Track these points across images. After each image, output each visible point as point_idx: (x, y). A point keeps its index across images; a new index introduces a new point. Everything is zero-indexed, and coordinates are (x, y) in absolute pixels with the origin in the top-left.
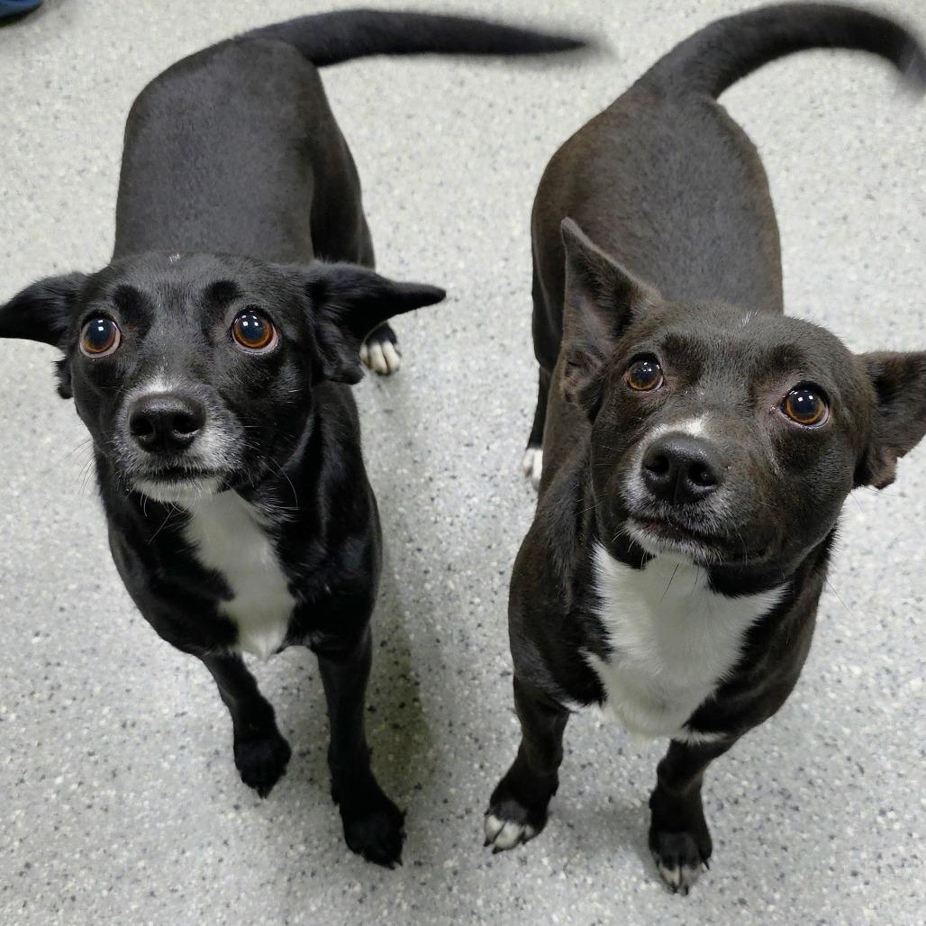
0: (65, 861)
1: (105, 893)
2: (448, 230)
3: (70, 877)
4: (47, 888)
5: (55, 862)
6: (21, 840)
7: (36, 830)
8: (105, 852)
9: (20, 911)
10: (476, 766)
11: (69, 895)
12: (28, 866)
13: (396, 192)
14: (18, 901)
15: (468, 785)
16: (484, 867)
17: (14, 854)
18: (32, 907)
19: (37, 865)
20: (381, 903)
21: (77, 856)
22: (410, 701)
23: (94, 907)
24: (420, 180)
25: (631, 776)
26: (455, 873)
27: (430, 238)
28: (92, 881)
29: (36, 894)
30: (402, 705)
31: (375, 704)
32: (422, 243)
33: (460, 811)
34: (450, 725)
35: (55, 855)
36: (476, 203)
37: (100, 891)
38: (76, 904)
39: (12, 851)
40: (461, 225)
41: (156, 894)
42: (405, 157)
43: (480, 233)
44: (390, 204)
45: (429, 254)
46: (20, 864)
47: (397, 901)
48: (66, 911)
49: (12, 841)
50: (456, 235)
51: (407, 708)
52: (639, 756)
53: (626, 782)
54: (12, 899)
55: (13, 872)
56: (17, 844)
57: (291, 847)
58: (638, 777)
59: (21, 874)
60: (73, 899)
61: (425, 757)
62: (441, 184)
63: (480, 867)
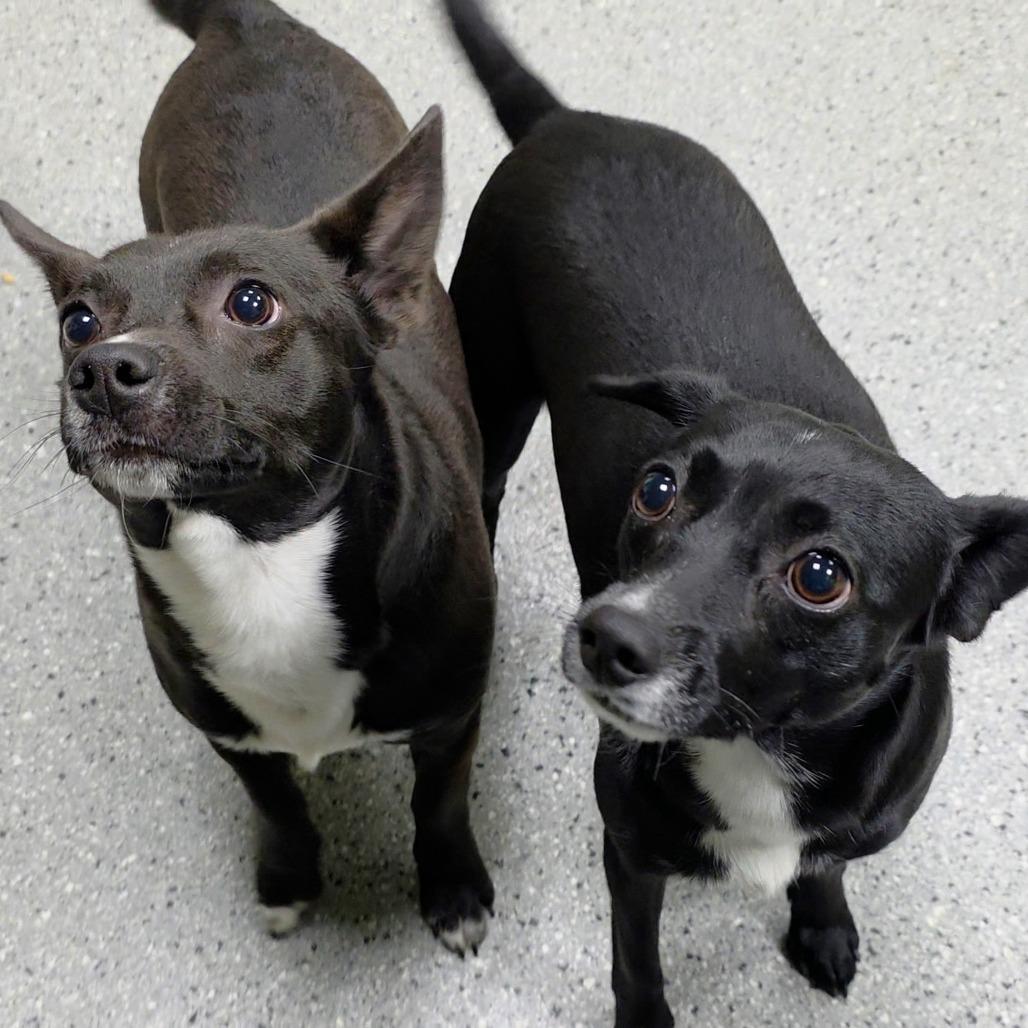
0: (127, 717)
1: (142, 772)
2: (955, 253)
3: (122, 736)
4: (97, 734)
5: (118, 714)
6: (102, 674)
7: (121, 672)
8: (166, 732)
9: (62, 740)
10: (574, 881)
11: (110, 753)
12: (94, 701)
13: (922, 180)
14: (65, 730)
15: (552, 896)
16: (512, 990)
17: (90, 683)
18: (74, 743)
19: (101, 706)
20: (386, 955)
21: (140, 721)
22: (551, 767)
23: (125, 779)
24: (960, 176)
25: (735, 1000)
26: (478, 976)
27: (926, 252)
28: (138, 754)
29: (84, 732)
30: (539, 768)
31: (511, 750)
32: (912, 255)
33: (526, 917)
34: (576, 820)
35: (122, 706)
36: (1011, 236)
37: (139, 768)
38: (112, 767)
39: (89, 679)
40: (975, 256)
41: (186, 803)
42: (960, 143)
43: (991, 275)
44: (905, 191)
45: (912, 272)
46: (89, 696)
47: (402, 964)
48: (99, 767)
49: (95, 669)
50: (960, 264)
51: (542, 775)
52: (760, 986)
53: (725, 1004)
54: (62, 724)
55: (78, 699)
56: (97, 674)
57: (336, 841)
58: (742, 1007)
59: (83, 706)
60: (112, 759)
61: (527, 837)
62: (984, 194)
63: (507, 987)
